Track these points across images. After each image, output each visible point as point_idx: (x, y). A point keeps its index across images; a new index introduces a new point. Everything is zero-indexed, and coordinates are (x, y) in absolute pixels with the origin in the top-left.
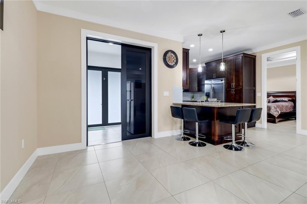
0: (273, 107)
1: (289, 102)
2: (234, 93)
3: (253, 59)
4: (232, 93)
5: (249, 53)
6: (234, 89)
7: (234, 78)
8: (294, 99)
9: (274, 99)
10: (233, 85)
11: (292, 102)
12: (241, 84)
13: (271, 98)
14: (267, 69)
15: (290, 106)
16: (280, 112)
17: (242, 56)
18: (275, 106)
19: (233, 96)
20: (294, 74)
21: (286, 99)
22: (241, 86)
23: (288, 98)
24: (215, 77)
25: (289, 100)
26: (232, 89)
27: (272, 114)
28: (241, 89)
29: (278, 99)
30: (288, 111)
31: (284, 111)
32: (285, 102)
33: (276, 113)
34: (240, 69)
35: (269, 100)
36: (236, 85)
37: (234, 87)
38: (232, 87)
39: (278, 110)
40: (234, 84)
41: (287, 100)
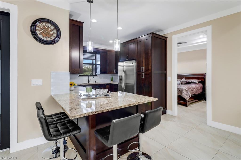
0: (185, 90)
1: (199, 83)
2: (144, 77)
3: (164, 41)
4: (142, 77)
5: (161, 35)
6: (144, 73)
7: (144, 60)
8: (203, 80)
9: (186, 81)
10: (142, 68)
11: (201, 84)
12: (150, 68)
13: (184, 80)
14: (178, 53)
15: (199, 87)
16: (190, 95)
17: (151, 36)
18: (186, 89)
19: (143, 81)
20: (204, 57)
21: (196, 81)
22: (150, 70)
23: (198, 80)
24: (127, 59)
25: (199, 82)
26: (142, 73)
27: (183, 97)
28: (150, 73)
29: (190, 81)
30: (198, 93)
31: (195, 93)
32: (196, 84)
33: (187, 96)
34: (150, 50)
35: (182, 82)
36: (145, 69)
37: (144, 71)
38: (142, 71)
39: (189, 93)
40: (144, 67)
41: (198, 82)
